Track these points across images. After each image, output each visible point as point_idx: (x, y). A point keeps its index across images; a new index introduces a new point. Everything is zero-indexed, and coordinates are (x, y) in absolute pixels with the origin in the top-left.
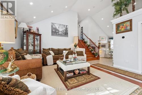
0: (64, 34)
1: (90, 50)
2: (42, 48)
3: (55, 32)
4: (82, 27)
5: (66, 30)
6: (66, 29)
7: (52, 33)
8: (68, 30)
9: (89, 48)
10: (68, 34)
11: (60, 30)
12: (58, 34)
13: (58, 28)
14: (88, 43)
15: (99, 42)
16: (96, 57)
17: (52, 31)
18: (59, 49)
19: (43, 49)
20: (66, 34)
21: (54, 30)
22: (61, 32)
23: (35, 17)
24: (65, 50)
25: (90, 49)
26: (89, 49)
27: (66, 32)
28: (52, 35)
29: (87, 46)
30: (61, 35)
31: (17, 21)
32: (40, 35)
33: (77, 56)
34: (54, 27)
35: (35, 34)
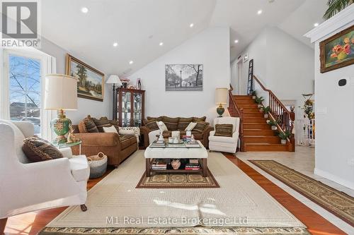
0: (192, 85)
1: (268, 121)
2: (146, 116)
3: (173, 83)
4: (252, 61)
5: (199, 75)
6: (198, 73)
7: (166, 85)
8: (201, 75)
9: (266, 116)
10: (202, 84)
11: (183, 78)
12: (179, 85)
13: (178, 74)
14: (266, 104)
15: (308, 98)
16: (283, 142)
17: (167, 81)
18: (179, 118)
19: (149, 118)
20: (197, 84)
21: (170, 80)
22: (185, 80)
23: (131, 62)
24: (193, 120)
25: (269, 118)
26: (267, 119)
27: (197, 79)
28: (167, 89)
29: (261, 110)
30: (186, 88)
31: (103, 75)
32: (142, 92)
33: (215, 135)
34: (170, 72)
35: (133, 91)
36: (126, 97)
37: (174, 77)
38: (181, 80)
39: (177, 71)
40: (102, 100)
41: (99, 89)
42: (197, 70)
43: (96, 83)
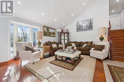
0: (88, 28)
2: (69, 41)
3: (79, 28)
6: (90, 22)
7: (77, 29)
8: (92, 23)
10: (92, 27)
12: (82, 29)
20: (90, 27)
21: (78, 27)
22: (84, 27)
28: (77, 31)
30: (85, 30)
31: (55, 29)
32: (68, 33)
33: (94, 50)
34: (78, 25)
35: (65, 33)
36: (63, 35)
37: (80, 26)
38: (83, 27)
39: (81, 24)
40: (55, 37)
41: (54, 33)
42: (90, 21)
43: (53, 32)
